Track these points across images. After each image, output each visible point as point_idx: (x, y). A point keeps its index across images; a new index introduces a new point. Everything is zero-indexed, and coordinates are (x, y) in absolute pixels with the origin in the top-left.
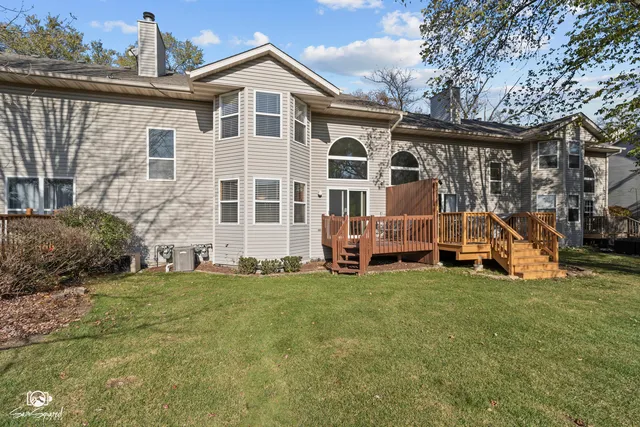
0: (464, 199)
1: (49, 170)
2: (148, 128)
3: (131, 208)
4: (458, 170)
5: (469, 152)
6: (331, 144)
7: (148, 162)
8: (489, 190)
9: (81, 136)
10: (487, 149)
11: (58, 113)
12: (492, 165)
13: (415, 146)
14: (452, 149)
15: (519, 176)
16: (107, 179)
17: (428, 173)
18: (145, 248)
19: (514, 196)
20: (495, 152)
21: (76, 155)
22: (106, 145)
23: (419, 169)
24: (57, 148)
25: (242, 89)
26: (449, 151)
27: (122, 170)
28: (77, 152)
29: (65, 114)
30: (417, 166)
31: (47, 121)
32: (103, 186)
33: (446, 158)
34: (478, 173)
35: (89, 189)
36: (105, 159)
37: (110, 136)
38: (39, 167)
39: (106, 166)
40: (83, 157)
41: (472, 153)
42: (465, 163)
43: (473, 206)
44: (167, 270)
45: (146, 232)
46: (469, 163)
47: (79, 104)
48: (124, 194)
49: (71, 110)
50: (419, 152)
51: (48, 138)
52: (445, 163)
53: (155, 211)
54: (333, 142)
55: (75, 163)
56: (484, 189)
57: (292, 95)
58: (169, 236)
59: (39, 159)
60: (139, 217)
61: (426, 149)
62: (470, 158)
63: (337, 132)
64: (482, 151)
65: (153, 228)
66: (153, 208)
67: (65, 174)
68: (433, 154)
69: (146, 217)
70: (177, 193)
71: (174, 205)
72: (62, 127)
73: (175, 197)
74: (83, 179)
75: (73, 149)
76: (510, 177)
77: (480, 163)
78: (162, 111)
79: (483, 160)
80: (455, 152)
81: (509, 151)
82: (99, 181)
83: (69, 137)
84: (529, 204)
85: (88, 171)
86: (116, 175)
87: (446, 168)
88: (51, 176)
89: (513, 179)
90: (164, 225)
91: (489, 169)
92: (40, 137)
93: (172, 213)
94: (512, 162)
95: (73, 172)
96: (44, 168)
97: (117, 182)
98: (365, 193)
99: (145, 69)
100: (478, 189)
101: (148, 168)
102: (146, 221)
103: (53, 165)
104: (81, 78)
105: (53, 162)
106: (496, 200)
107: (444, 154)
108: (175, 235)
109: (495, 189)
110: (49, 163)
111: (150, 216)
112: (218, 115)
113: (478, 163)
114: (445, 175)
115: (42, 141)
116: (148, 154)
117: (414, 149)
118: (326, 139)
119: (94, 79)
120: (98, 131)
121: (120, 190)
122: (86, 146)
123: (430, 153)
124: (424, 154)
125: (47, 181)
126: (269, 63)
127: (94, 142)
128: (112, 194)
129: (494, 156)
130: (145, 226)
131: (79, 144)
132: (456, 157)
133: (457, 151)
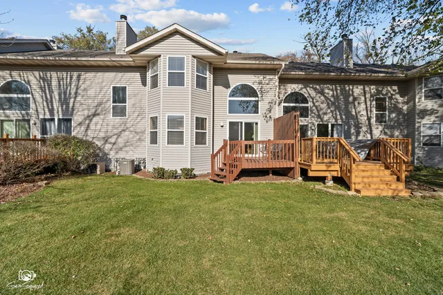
0: (349, 128)
1: (60, 113)
2: (112, 86)
3: (102, 135)
4: (344, 105)
5: (354, 90)
6: (230, 89)
7: (111, 107)
8: (373, 120)
9: (76, 93)
10: (372, 87)
11: (65, 81)
12: (377, 100)
13: (305, 87)
14: (339, 88)
15: (405, 108)
16: (90, 118)
17: (316, 107)
18: (110, 159)
19: (400, 124)
20: (380, 89)
21: (74, 105)
22: (89, 98)
23: (310, 104)
24: (64, 101)
25: (160, 56)
26: (336, 90)
27: (98, 112)
28: (74, 102)
29: (68, 81)
30: (308, 103)
31: (60, 86)
32: (87, 122)
33: (333, 96)
34: (363, 106)
35: (80, 124)
36: (89, 106)
37: (91, 92)
38: (55, 112)
39: (89, 110)
40: (77, 105)
41: (358, 90)
42: (351, 99)
43: (358, 133)
44: (117, 174)
45: (111, 150)
46: (355, 99)
47: (75, 74)
48: (99, 127)
49: (71, 78)
50: (308, 92)
51: (60, 95)
52: (332, 99)
53: (115, 137)
54: (232, 88)
55: (73, 109)
56: (369, 119)
57: (194, 57)
58: (123, 153)
59: (55, 107)
60: (107, 140)
61: (315, 89)
62: (355, 94)
63: (236, 80)
64: (367, 89)
65: (114, 147)
66: (114, 135)
67: (68, 115)
68: (322, 93)
69: (110, 140)
70: (128, 125)
71: (127, 133)
72: (67, 88)
73: (127, 128)
74: (77, 119)
75: (72, 100)
76: (395, 109)
77: (366, 99)
78: (120, 74)
79: (368, 96)
80: (341, 90)
81: (395, 88)
82: (85, 119)
83: (70, 94)
84: (414, 132)
85: (79, 113)
86: (95, 115)
87: (333, 103)
88: (61, 117)
89: (399, 111)
90: (121, 145)
91: (374, 103)
92: (56, 94)
93: (126, 138)
94: (398, 96)
95: (72, 115)
96: (58, 113)
97: (95, 119)
98: (257, 124)
99: (120, 50)
100: (363, 119)
101: (111, 110)
102: (110, 143)
103: (62, 110)
104: (73, 59)
105: (62, 108)
106: (380, 128)
107: (331, 93)
108: (127, 152)
109: (380, 119)
110: (60, 109)
111: (113, 140)
112: (149, 74)
113: (363, 98)
114: (332, 109)
115: (57, 97)
116: (112, 101)
117: (304, 90)
118: (227, 86)
119: (79, 59)
120: (85, 89)
121: (96, 124)
122: (79, 98)
123: (319, 93)
124: (313, 93)
125: (59, 120)
126: (178, 37)
127: (83, 96)
128: (92, 127)
129: (379, 92)
130: (110, 146)
131: (75, 98)
132: (342, 94)
133: (343, 90)
